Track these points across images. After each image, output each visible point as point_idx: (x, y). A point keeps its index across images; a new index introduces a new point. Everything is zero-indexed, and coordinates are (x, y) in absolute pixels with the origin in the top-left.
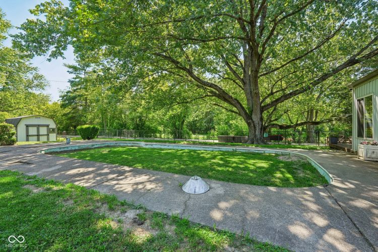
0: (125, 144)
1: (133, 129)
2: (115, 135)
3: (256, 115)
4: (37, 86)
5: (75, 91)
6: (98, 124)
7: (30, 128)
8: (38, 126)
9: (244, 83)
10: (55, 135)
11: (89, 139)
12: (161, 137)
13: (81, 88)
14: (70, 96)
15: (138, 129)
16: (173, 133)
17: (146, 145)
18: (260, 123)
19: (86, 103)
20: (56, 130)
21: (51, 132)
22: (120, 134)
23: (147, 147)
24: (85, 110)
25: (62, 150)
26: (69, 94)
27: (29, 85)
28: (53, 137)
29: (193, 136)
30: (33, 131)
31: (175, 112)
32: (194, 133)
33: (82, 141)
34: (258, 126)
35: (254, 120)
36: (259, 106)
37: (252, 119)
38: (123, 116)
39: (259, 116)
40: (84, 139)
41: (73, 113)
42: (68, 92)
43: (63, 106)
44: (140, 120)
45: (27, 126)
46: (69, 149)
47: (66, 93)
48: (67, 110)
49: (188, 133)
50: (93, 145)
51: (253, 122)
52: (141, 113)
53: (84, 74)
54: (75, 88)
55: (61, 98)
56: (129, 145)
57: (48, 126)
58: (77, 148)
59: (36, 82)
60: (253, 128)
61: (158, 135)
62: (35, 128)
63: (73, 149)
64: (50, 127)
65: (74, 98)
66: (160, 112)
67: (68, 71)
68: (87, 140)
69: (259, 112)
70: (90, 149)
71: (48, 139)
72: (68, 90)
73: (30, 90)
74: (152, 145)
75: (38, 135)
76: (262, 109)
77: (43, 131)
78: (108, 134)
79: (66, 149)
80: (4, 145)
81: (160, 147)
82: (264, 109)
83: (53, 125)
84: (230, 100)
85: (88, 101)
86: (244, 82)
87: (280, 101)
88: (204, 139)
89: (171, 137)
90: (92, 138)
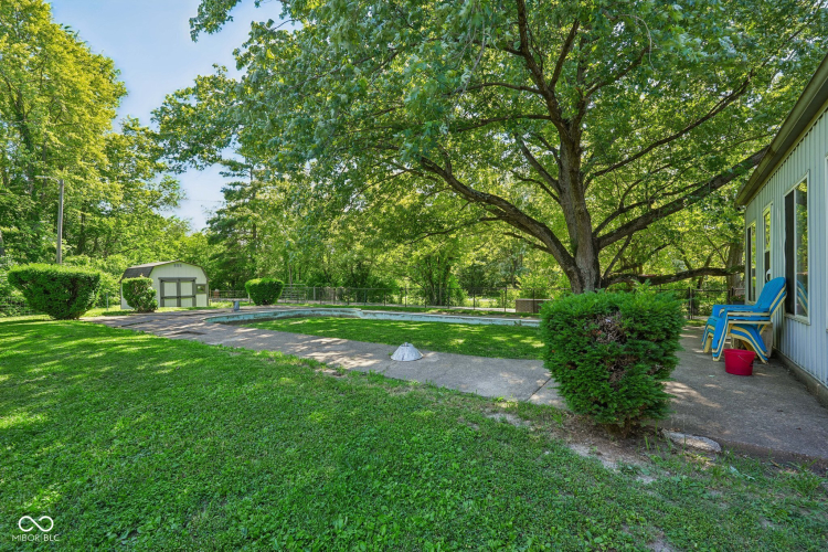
0: (329, 313)
1: (345, 285)
2: (310, 297)
3: (584, 255)
4: (167, 201)
5: (233, 209)
6: (276, 274)
7: (166, 284)
8: (179, 281)
9: (561, 191)
10: (205, 296)
11: (265, 303)
12: (401, 302)
13: (244, 205)
14: (224, 220)
15: (356, 286)
16: (426, 293)
17: (366, 314)
18: (594, 273)
19: (254, 232)
20: (207, 288)
21: (198, 292)
22: (320, 295)
23: (366, 317)
24: (252, 247)
25: (231, 320)
26: (223, 216)
27: (153, 200)
28: (202, 299)
29: (469, 301)
30: (170, 289)
31: (426, 251)
32: (471, 294)
33: (255, 307)
34: (588, 278)
35: (580, 266)
36: (589, 238)
37: (575, 265)
38: (325, 258)
39: (590, 258)
40: (258, 304)
41: (230, 254)
42: (219, 213)
43: (213, 240)
44: (359, 266)
45: (162, 281)
46: (241, 318)
47: (217, 215)
48: (220, 248)
49: (458, 294)
50: (275, 314)
51: (579, 271)
52: (360, 253)
53: (249, 174)
54: (233, 204)
55: (209, 225)
56: (335, 314)
57: (193, 280)
58: (252, 318)
59: (165, 194)
60: (577, 283)
61: (396, 298)
62: (174, 285)
63: (246, 318)
64: (197, 282)
65: (231, 224)
66: (400, 250)
67: (221, 173)
68: (262, 306)
69: (589, 250)
70: (272, 319)
71: (194, 303)
72: (220, 208)
73: (155, 211)
74: (374, 314)
75: (179, 297)
76: (598, 245)
77: (187, 289)
78: (297, 297)
79: (236, 319)
80: (142, 312)
81: (388, 317)
82: (602, 244)
83: (202, 279)
84: (529, 226)
85: (258, 229)
86: (559, 188)
87: (634, 228)
88: (491, 306)
89: (421, 301)
90: (271, 302)
